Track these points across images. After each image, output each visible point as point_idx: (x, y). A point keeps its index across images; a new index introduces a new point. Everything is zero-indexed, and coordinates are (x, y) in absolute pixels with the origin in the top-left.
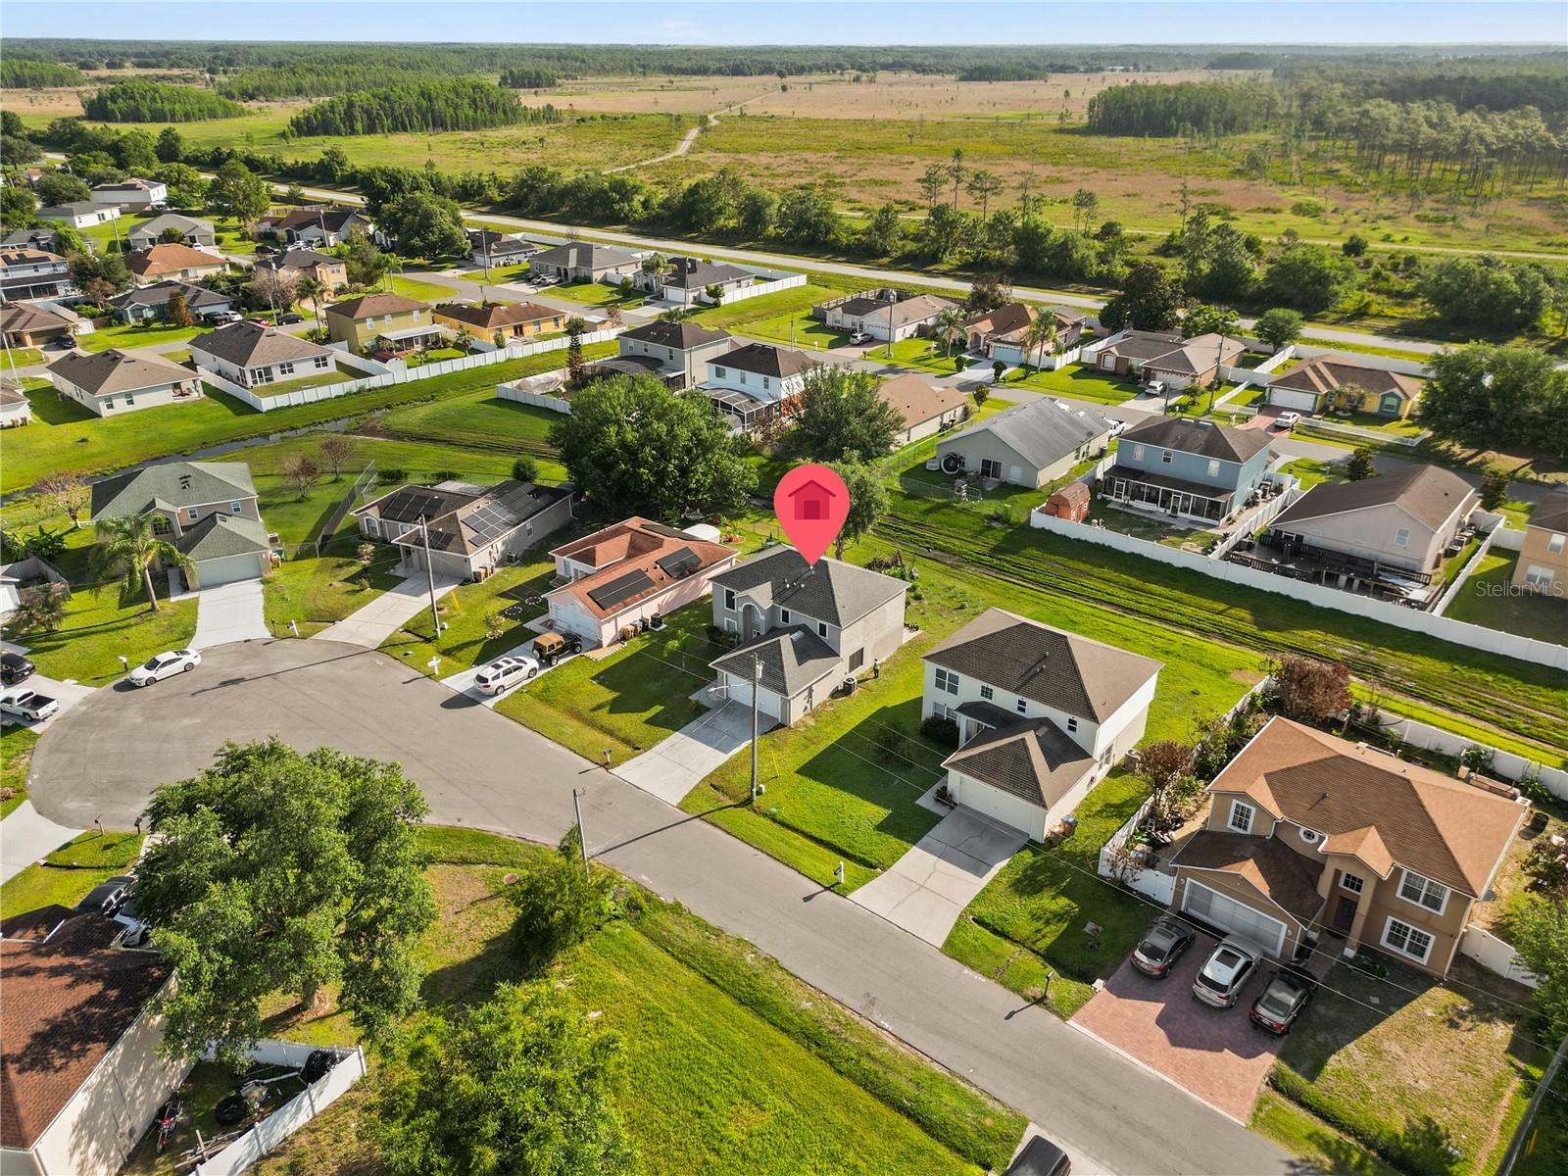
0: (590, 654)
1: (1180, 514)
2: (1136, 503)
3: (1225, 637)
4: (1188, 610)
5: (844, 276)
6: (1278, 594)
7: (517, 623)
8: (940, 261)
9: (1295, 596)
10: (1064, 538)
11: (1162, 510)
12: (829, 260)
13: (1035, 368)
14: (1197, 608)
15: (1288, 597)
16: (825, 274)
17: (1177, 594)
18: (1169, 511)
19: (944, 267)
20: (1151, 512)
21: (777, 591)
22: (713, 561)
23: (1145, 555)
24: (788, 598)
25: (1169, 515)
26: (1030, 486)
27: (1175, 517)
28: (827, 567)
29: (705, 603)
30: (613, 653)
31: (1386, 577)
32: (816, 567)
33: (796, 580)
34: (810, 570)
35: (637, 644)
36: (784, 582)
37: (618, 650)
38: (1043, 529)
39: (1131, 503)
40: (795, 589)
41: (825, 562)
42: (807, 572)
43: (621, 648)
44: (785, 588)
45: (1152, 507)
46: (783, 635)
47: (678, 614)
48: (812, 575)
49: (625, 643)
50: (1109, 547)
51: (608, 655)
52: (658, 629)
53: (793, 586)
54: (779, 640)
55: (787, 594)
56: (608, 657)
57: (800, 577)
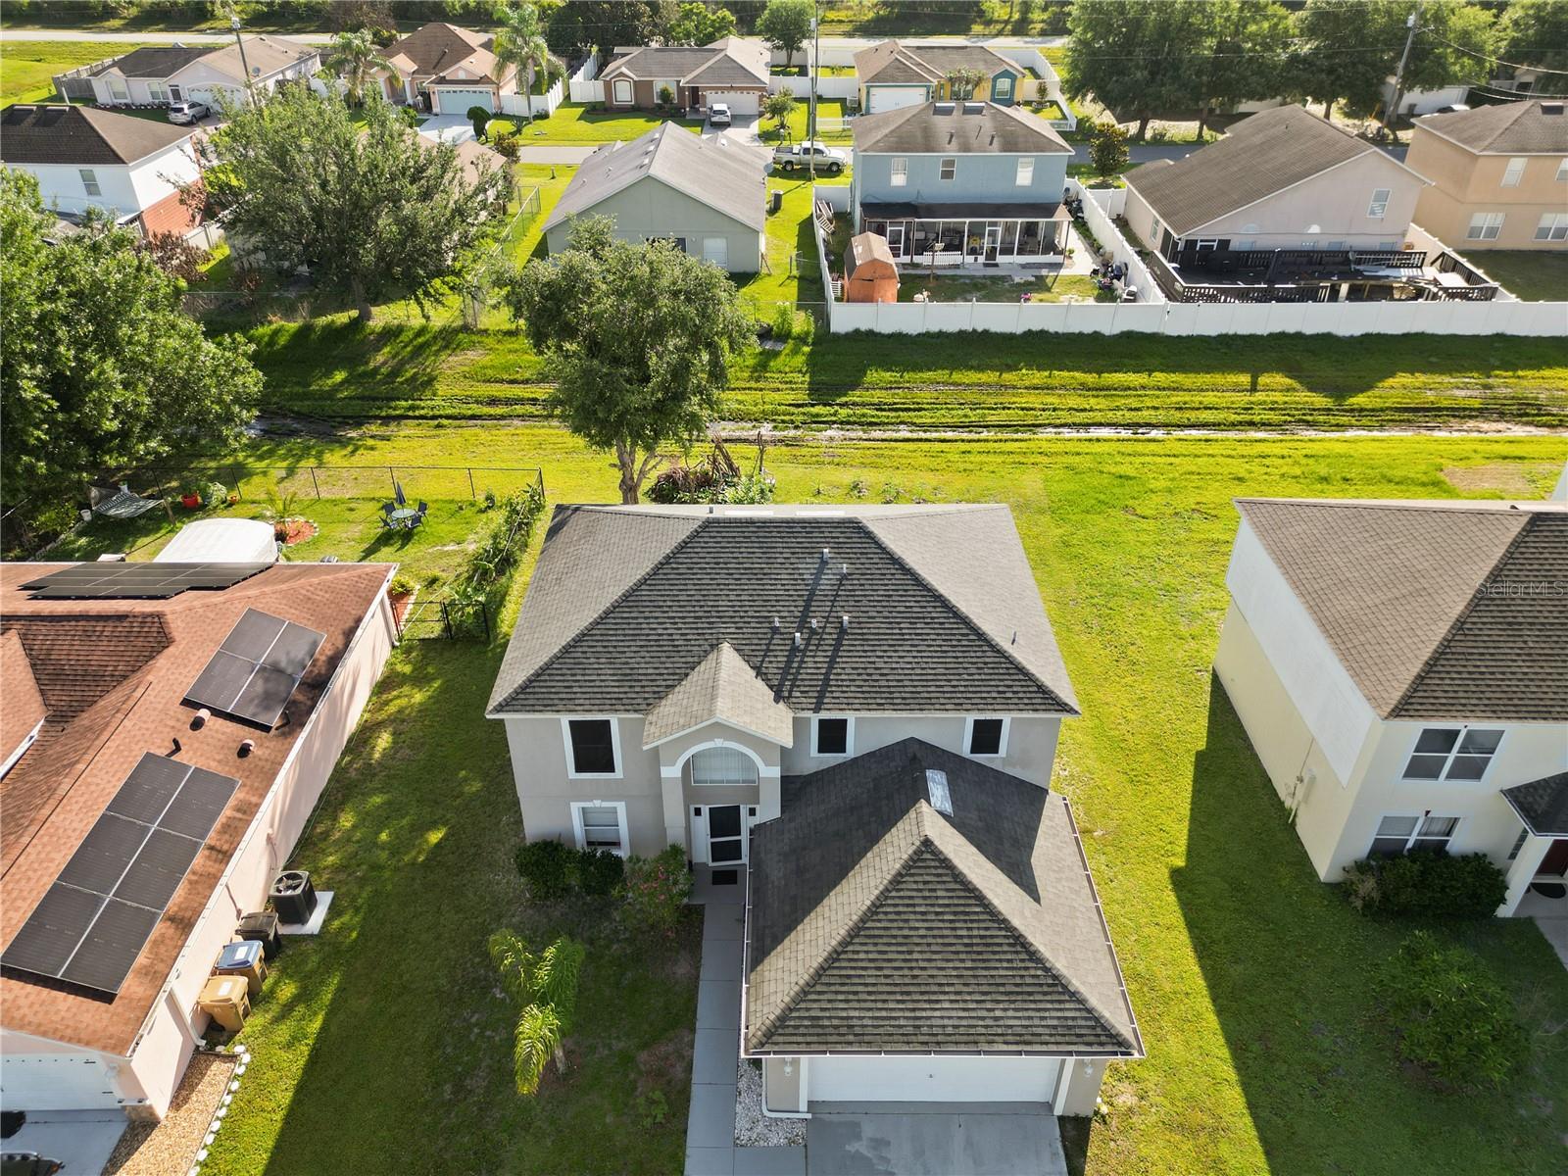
1: (1000, 259)
2: (925, 259)
3: (1312, 425)
4: (1210, 398)
6: (1283, 335)
9: (1309, 331)
10: (898, 338)
11: (970, 259)
13: (527, 119)
14: (1224, 391)
15: (1299, 336)
17: (1160, 377)
18: (981, 259)
19: (226, 23)
20: (957, 266)
21: (772, 668)
22: (350, 623)
23: (1052, 330)
24: (827, 680)
25: (986, 265)
26: (749, 269)
27: (996, 265)
28: (869, 535)
29: (377, 755)
30: (216, 1126)
31: (1368, 270)
32: (837, 547)
33: (807, 607)
34: (824, 562)
35: (283, 1032)
36: (775, 630)
37: (228, 1099)
38: (857, 331)
39: (917, 259)
40: (830, 640)
41: (851, 521)
42: (820, 571)
43: (235, 1086)
44: (794, 649)
45: (954, 258)
46: (912, 814)
47: (326, 835)
48: (844, 577)
49: (239, 1049)
50: (986, 332)
51: (202, 1155)
52: (315, 921)
53: (813, 632)
54: (927, 843)
55: (814, 664)
56: (204, 1165)
57: (812, 593)
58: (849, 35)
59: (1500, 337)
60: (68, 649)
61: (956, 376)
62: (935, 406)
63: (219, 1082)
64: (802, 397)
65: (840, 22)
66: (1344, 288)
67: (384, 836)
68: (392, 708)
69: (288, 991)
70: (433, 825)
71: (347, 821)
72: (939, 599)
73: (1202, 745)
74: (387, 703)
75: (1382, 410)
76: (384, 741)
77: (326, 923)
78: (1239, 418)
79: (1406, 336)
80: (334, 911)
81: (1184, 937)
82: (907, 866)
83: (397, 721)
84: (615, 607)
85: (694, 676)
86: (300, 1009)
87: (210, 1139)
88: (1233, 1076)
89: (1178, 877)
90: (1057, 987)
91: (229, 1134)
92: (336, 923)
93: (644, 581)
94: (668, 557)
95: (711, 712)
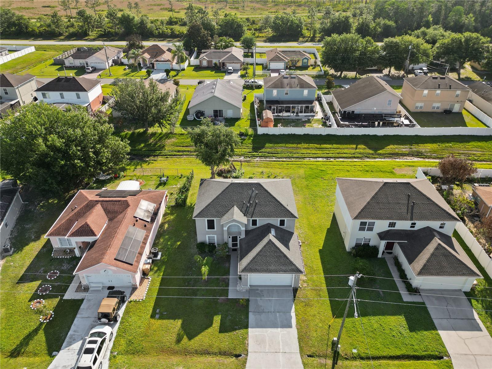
0: (133, 298)
1: (300, 114)
2: (281, 114)
3: (368, 157)
4: (346, 151)
5: (51, 45)
6: (365, 135)
7: (57, 300)
8: (88, 35)
9: (371, 134)
10: (274, 135)
11: (292, 114)
12: (34, 40)
13: (179, 70)
14: (349, 149)
15: (369, 135)
16: (40, 45)
17: (335, 146)
18: (295, 114)
19: (92, 37)
20: (289, 116)
21: (244, 210)
22: (160, 202)
23: (310, 134)
24: (253, 212)
25: (296, 116)
26: (238, 117)
27: (299, 116)
28: (262, 186)
29: (165, 228)
30: (147, 288)
31: (387, 119)
32: (256, 188)
33: (250, 199)
34: (253, 191)
35: (156, 275)
36: (244, 203)
37: (149, 285)
38: (264, 134)
39: (279, 114)
40: (254, 205)
41: (258, 183)
42: (252, 193)
43: (149, 283)
44: (247, 207)
45: (288, 114)
46: (268, 235)
47: (158, 243)
48: (257, 194)
49: (149, 277)
50: (294, 134)
51: (146, 293)
52: (159, 257)
53: (251, 204)
54: (270, 240)
55: (251, 209)
56: (147, 294)
57: (251, 197)
58: (265, 41)
59: (416, 136)
60: (110, 207)
61: (287, 145)
62: (281, 153)
63: (146, 283)
64: (251, 150)
65: (263, 37)
66: (381, 123)
67: (169, 243)
68: (167, 219)
69: (156, 268)
70: (178, 241)
71: (162, 240)
72: (274, 198)
73: (329, 227)
74: (166, 218)
75: (385, 154)
76: (166, 226)
77: (161, 258)
78: (352, 156)
79: (394, 135)
80: (162, 256)
81: (320, 261)
82: (267, 244)
83: (169, 222)
84: (215, 199)
85: (229, 211)
86: (158, 271)
87: (147, 291)
88: (324, 282)
89: (320, 251)
90: (291, 263)
91: (150, 290)
92: (162, 258)
93: (220, 194)
94: (224, 190)
95: (233, 218)
